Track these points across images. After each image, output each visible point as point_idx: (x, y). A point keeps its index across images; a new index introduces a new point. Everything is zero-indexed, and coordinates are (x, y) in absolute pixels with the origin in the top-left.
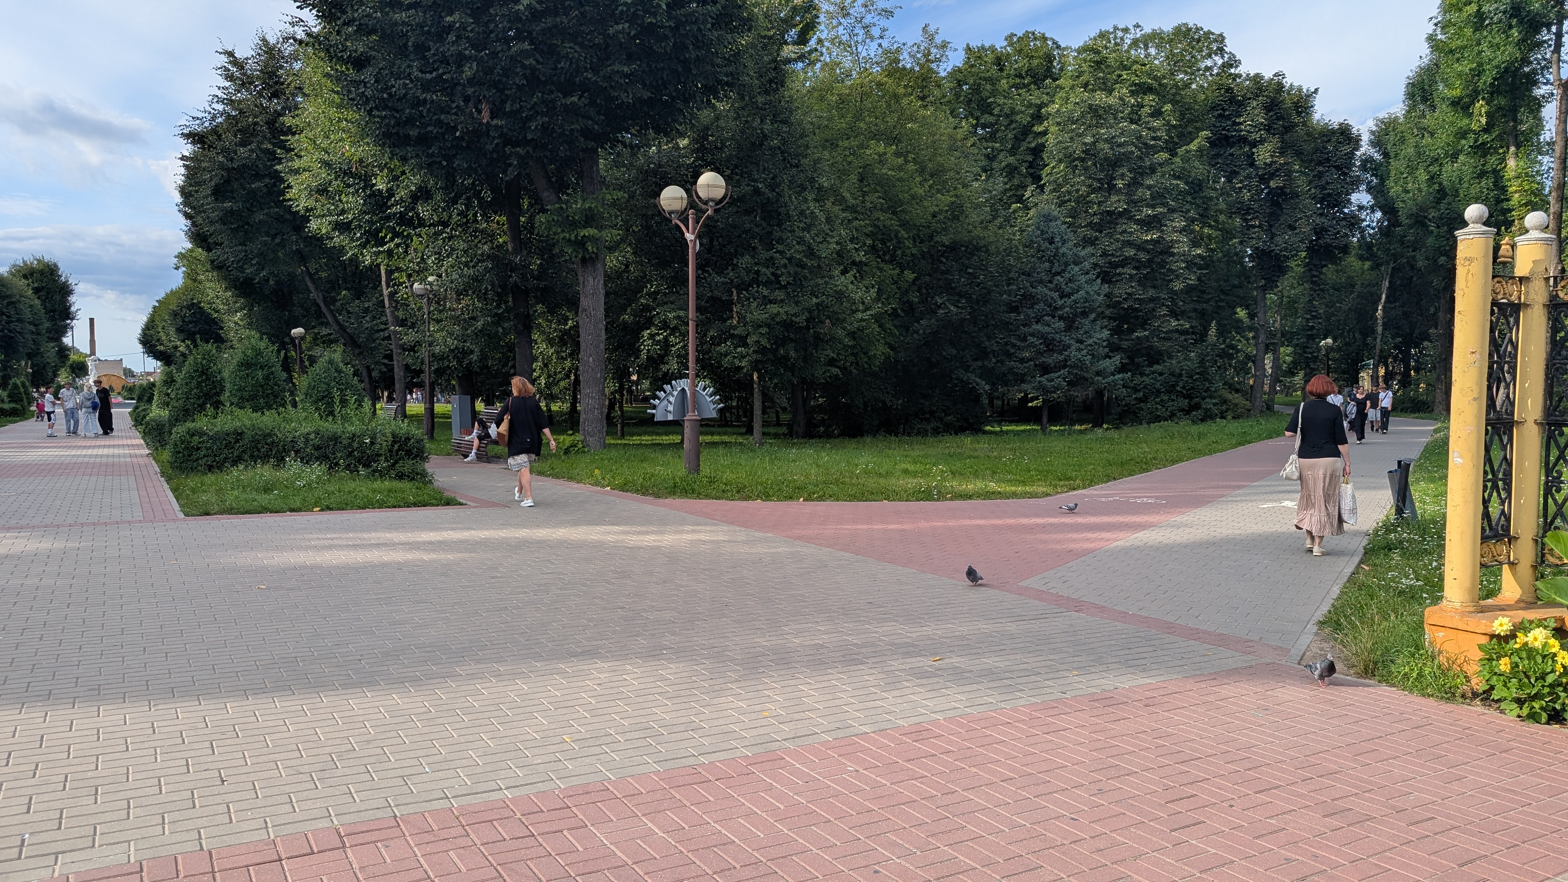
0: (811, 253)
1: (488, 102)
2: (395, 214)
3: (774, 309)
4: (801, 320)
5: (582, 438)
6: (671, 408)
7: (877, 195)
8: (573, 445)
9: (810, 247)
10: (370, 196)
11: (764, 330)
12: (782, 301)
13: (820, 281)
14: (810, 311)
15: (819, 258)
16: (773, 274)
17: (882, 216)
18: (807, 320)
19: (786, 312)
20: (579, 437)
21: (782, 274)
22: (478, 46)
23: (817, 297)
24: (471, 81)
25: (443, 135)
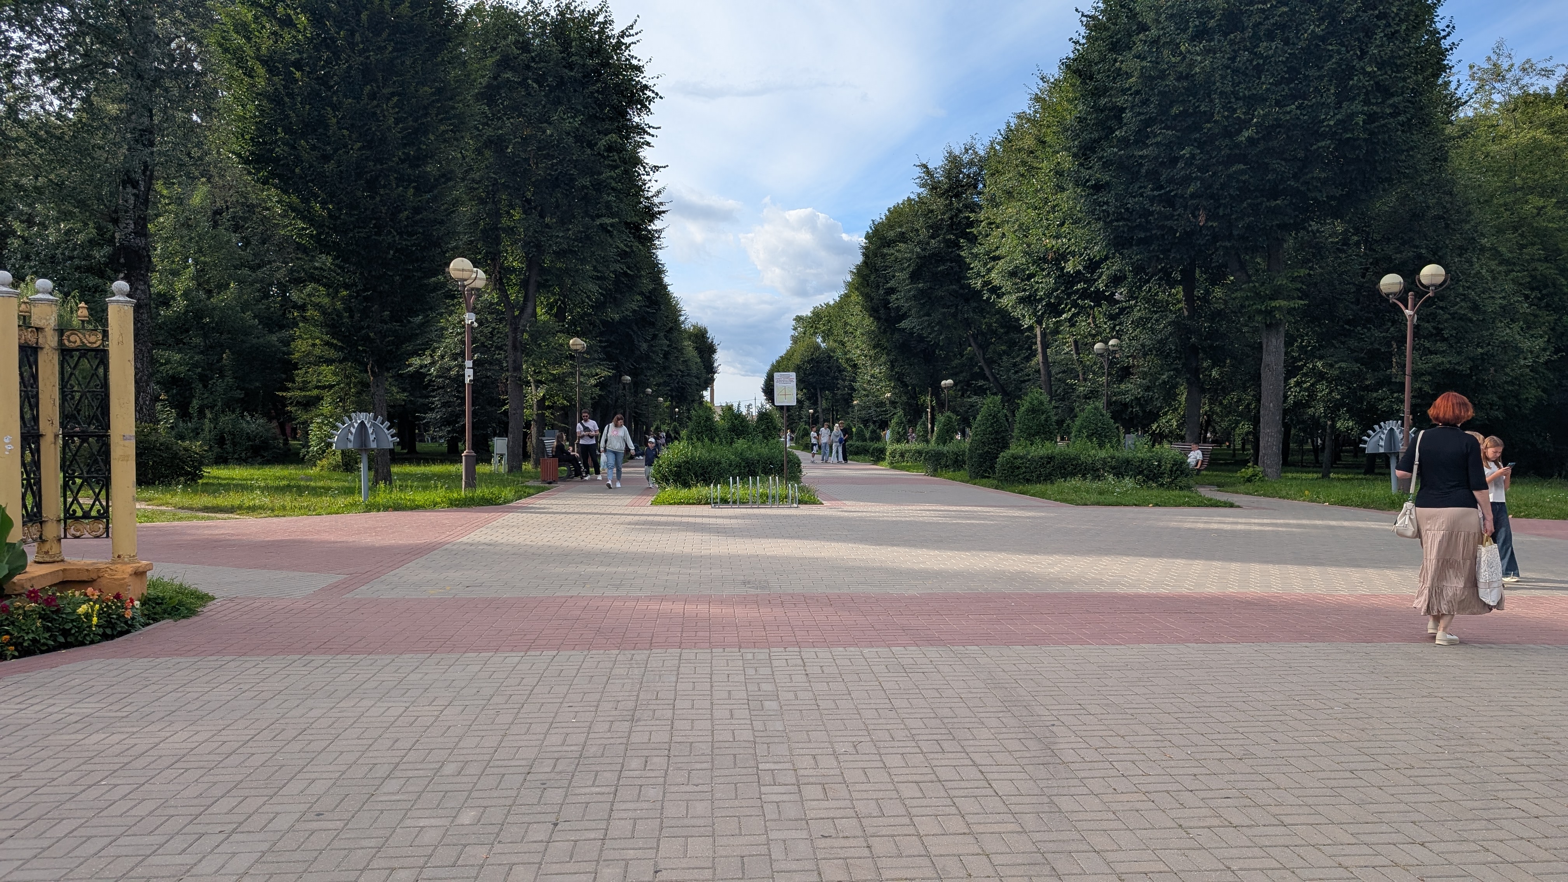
0: (1475, 308)
1: (1205, 209)
2: (1078, 290)
3: (1438, 359)
4: (1465, 368)
5: (1261, 469)
6: (1382, 443)
7: (1536, 247)
8: (1255, 475)
9: (1474, 302)
10: (1059, 276)
11: (1427, 378)
12: (1444, 351)
13: (1485, 333)
14: (1472, 359)
15: (1485, 312)
16: (1434, 328)
17: (1541, 267)
18: (1470, 369)
19: (1450, 362)
20: (1258, 469)
21: (1446, 328)
22: (1203, 169)
23: (1482, 348)
24: (1193, 196)
25: (1163, 235)
